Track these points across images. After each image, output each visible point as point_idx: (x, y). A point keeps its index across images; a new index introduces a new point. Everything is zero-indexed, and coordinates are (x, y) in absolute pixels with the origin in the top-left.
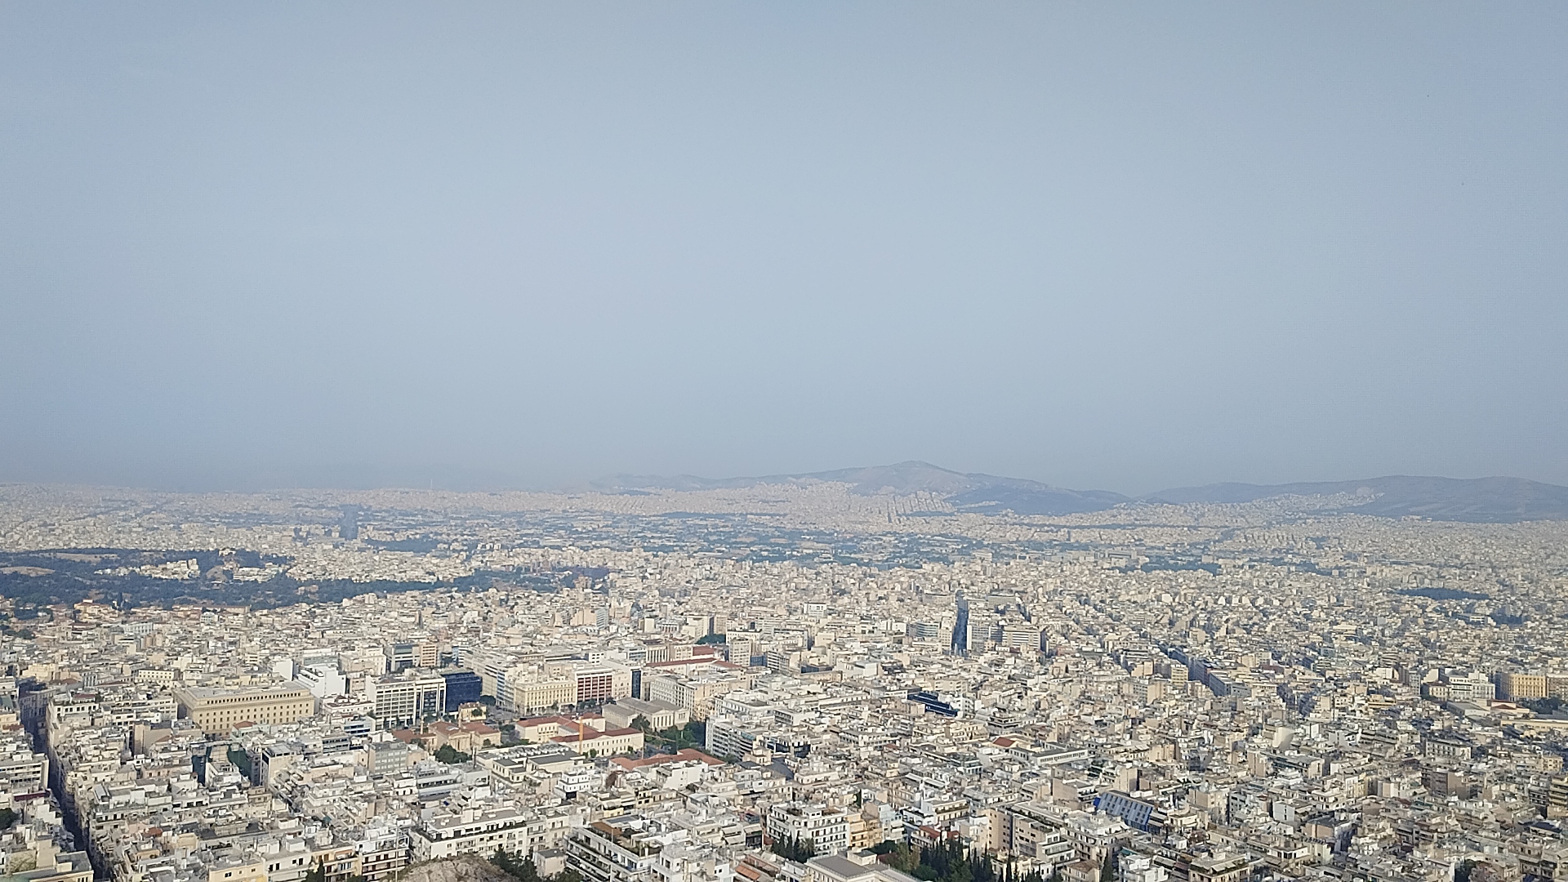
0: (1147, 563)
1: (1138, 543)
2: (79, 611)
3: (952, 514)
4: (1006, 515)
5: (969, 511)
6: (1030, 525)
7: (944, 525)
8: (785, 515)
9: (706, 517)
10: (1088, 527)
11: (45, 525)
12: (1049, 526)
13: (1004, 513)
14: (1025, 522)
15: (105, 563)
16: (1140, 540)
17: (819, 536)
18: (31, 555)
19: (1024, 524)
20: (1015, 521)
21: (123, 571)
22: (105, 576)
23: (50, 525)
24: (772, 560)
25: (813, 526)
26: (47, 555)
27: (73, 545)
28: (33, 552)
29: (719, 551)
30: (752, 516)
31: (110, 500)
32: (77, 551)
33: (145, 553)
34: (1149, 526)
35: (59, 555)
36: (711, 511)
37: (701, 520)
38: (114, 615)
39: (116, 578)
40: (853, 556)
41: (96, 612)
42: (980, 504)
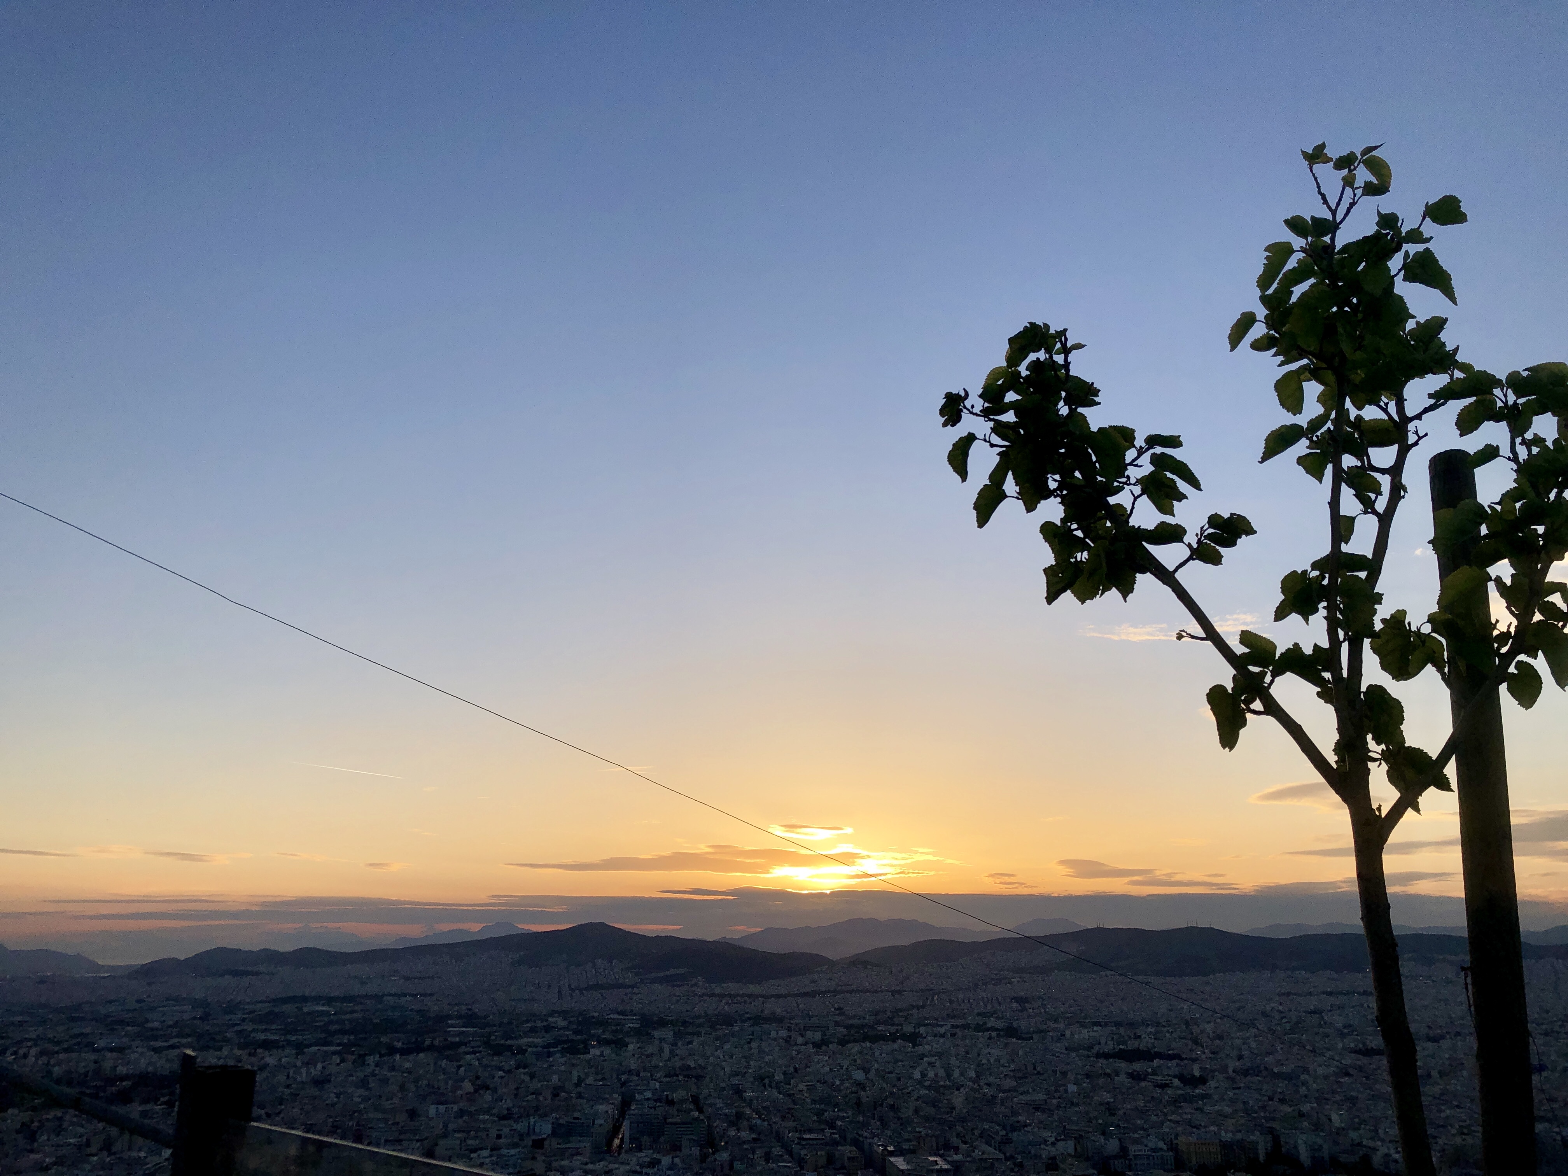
0: (845, 1036)
1: (837, 1012)
3: (633, 987)
4: (696, 985)
5: (654, 981)
6: (722, 996)
7: (623, 1001)
8: (431, 995)
9: (330, 1000)
10: (785, 996)
12: (743, 995)
13: (693, 983)
14: (718, 991)
16: (840, 1009)
17: (470, 1019)
19: (714, 995)
20: (704, 991)
24: (404, 1052)
25: (464, 1008)
29: (339, 1045)
30: (390, 998)
34: (850, 992)
36: (337, 993)
37: (324, 1005)
40: (509, 1042)
42: (667, 973)
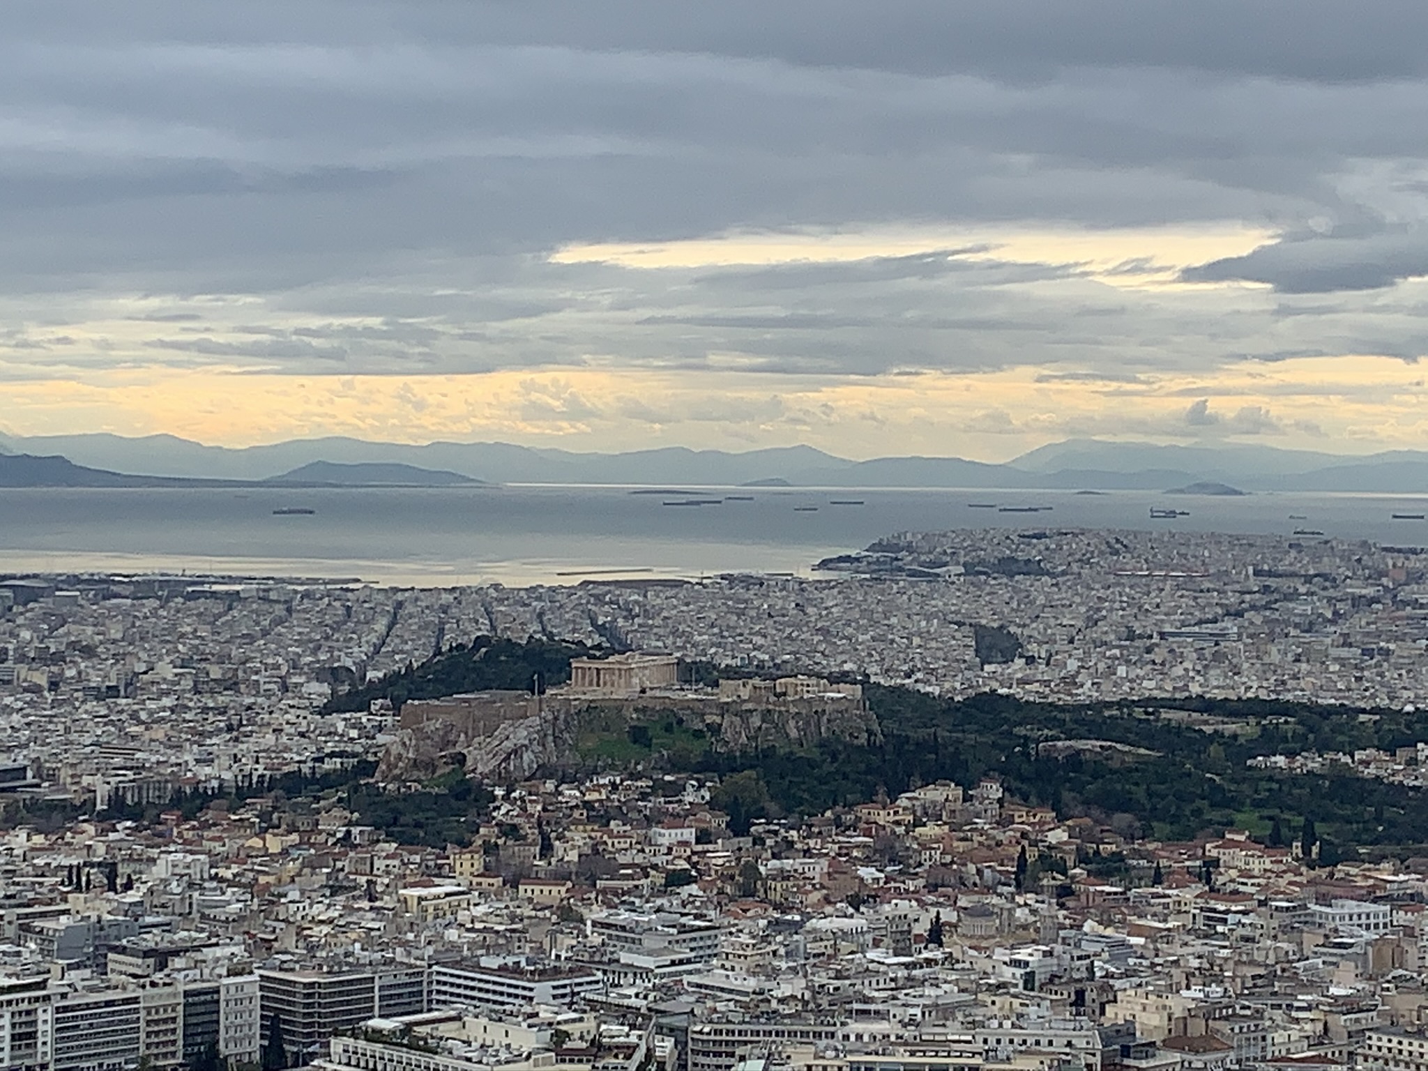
2: (1216, 862)
11: (1131, 636)
15: (1270, 742)
18: (1107, 713)
21: (1313, 762)
22: (1271, 775)
23: (1141, 637)
26: (1138, 712)
27: (1195, 689)
28: (1108, 705)
31: (1270, 574)
32: (1207, 706)
33: (1363, 718)
35: (1165, 714)
38: (1298, 879)
39: (1294, 780)
41: (1256, 866)
